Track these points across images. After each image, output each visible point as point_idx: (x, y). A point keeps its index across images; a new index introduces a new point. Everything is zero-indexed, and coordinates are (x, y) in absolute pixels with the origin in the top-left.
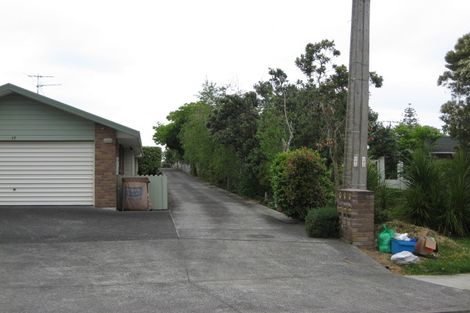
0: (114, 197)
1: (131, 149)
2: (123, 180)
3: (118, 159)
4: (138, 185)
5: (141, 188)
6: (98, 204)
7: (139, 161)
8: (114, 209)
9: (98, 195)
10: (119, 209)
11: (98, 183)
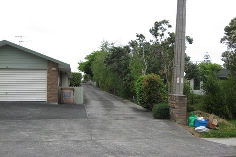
0: (57, 97)
1: (66, 73)
2: (61, 89)
3: (59, 78)
4: (69, 91)
5: (70, 93)
6: (49, 101)
7: (71, 80)
8: (57, 103)
9: (49, 96)
10: (59, 103)
11: (48, 90)
